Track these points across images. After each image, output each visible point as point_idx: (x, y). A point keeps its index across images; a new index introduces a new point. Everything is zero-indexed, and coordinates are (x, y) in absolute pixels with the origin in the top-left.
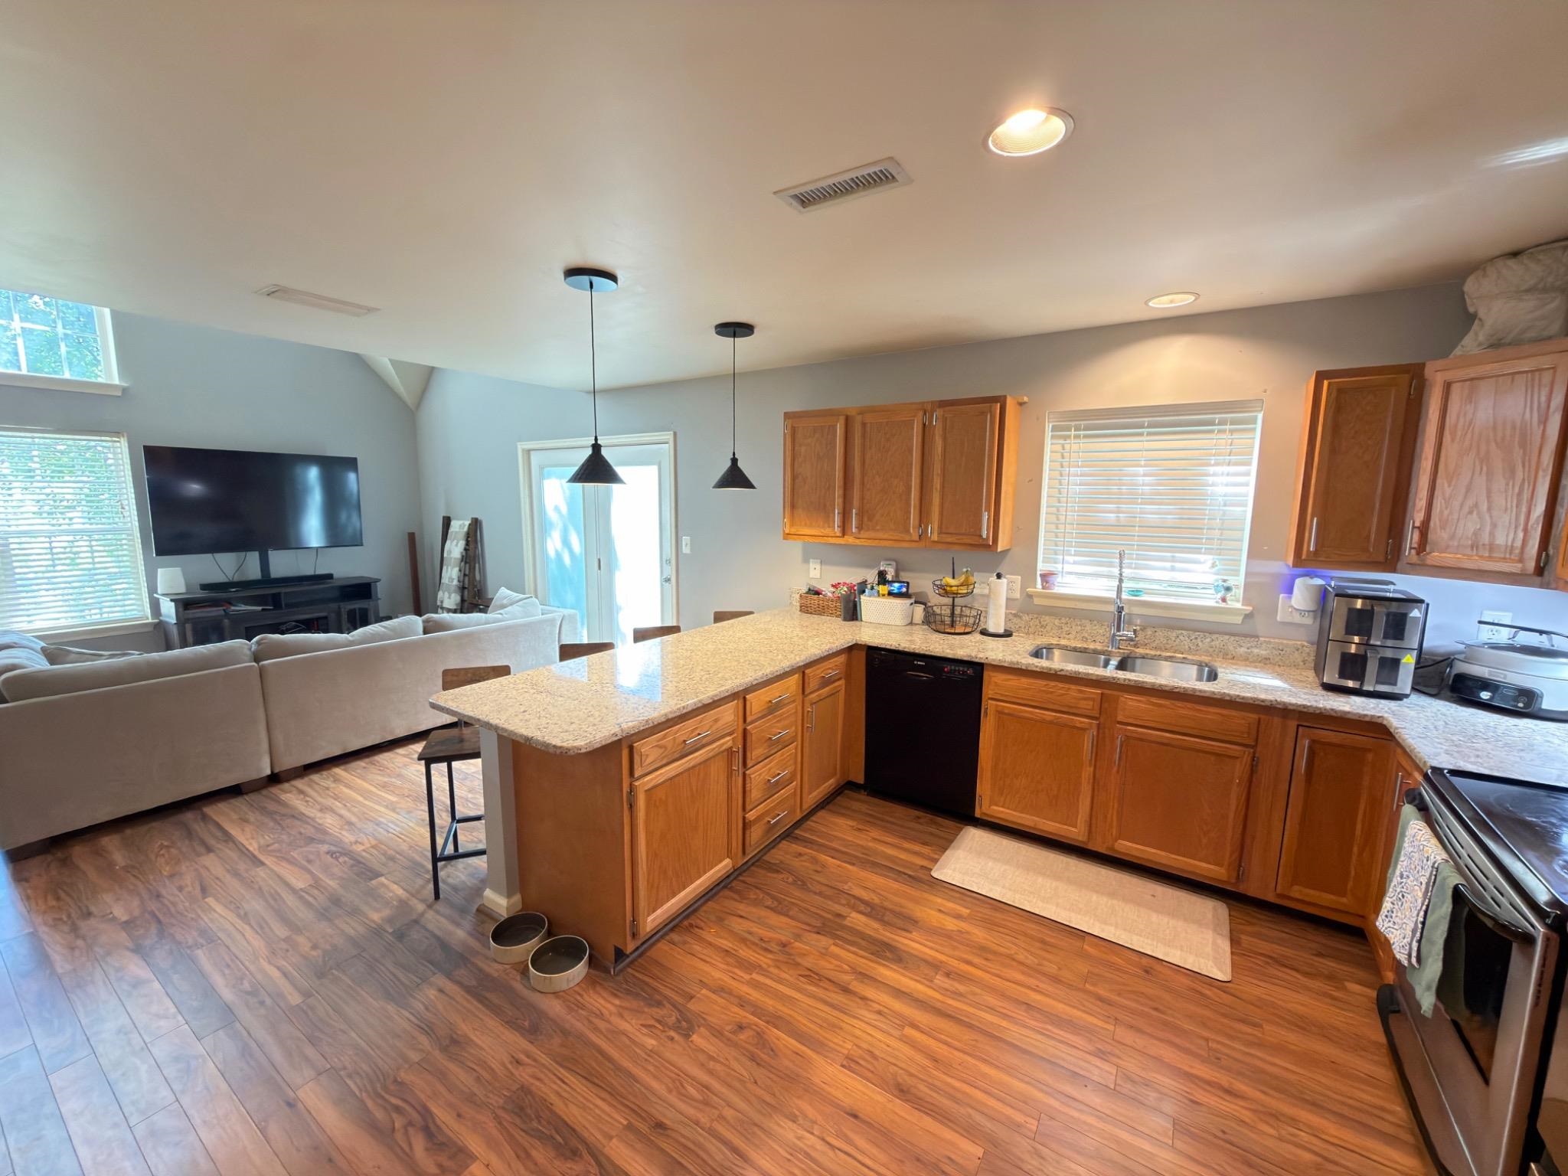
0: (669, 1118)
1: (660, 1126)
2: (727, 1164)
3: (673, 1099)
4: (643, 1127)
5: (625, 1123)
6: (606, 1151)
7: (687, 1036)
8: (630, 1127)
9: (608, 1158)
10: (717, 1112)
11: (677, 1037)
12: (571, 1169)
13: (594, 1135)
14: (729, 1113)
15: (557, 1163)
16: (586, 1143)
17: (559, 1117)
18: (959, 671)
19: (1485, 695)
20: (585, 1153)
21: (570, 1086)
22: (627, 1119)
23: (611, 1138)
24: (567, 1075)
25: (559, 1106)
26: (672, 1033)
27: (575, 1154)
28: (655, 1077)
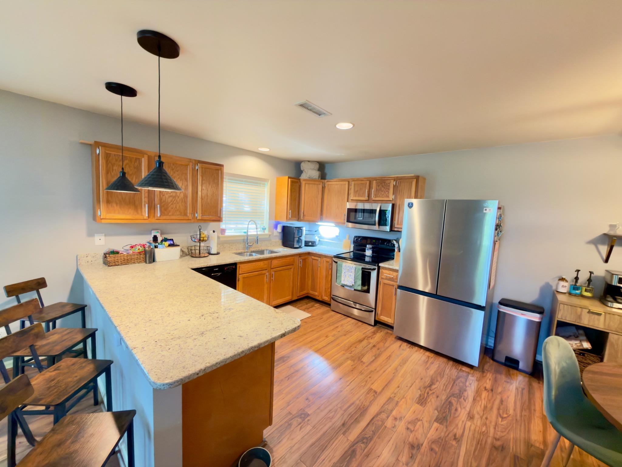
0: (339, 423)
1: (343, 425)
2: (355, 407)
3: (334, 420)
4: (344, 429)
5: (342, 435)
6: (352, 441)
7: (308, 415)
8: (344, 433)
9: (355, 440)
10: (339, 409)
11: (308, 418)
12: (359, 452)
13: (347, 445)
14: (339, 406)
15: (357, 457)
16: (350, 448)
17: (340, 458)
18: (231, 267)
19: (310, 244)
20: (354, 447)
21: (326, 457)
22: (341, 434)
23: (348, 439)
24: (321, 459)
25: (335, 460)
26: (306, 420)
27: (354, 452)
28: (325, 425)
